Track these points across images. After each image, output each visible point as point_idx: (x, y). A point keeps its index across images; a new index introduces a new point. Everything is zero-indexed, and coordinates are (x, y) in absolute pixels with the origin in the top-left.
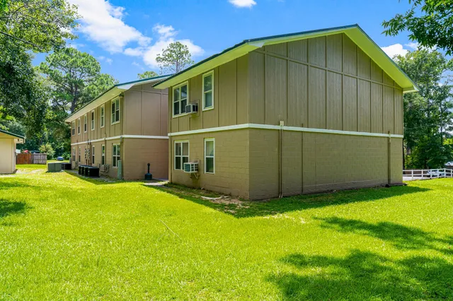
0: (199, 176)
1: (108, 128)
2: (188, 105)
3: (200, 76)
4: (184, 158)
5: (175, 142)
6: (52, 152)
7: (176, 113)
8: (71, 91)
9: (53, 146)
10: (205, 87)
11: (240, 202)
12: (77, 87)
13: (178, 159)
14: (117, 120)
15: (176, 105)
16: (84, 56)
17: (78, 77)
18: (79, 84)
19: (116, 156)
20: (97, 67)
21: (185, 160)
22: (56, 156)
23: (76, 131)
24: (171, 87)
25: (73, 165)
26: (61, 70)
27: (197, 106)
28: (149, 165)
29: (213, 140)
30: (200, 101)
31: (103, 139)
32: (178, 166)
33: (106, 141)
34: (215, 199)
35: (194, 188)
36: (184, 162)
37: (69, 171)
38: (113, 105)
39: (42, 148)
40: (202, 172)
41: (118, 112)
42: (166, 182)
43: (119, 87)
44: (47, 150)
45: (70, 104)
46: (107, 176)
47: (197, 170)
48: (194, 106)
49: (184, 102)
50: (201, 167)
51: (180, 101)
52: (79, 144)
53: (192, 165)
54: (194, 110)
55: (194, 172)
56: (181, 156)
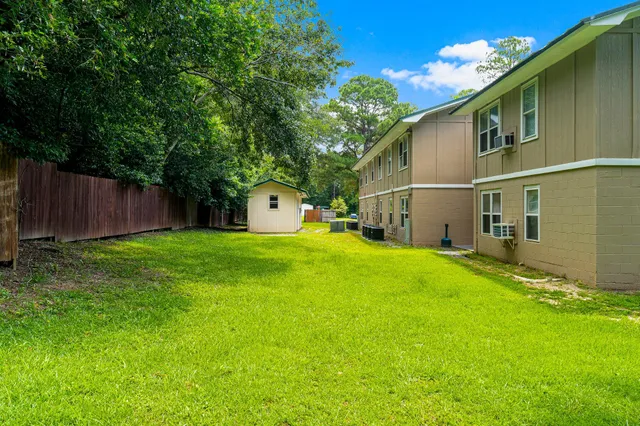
0: (516, 245)
1: (395, 176)
2: (499, 135)
3: (516, 90)
4: (494, 216)
5: (483, 193)
6: (345, 208)
7: (484, 149)
8: (362, 130)
9: (346, 201)
10: (524, 105)
11: (578, 290)
12: (369, 124)
13: (486, 218)
14: (405, 164)
15: (484, 137)
16: (377, 83)
17: (371, 111)
18: (372, 120)
19: (405, 213)
20: (393, 95)
21: (496, 219)
22: (349, 213)
23: (364, 182)
24: (477, 111)
25: (361, 225)
26: (351, 106)
27: (512, 137)
28: (447, 226)
29: (538, 188)
30: (518, 129)
31: (390, 191)
32: (486, 229)
33: (393, 193)
34: (535, 281)
35: (508, 263)
36: (494, 222)
37: (354, 232)
38: (401, 144)
39: (334, 203)
40: (520, 238)
41: (405, 153)
42: (470, 251)
43: (404, 120)
44: (340, 205)
45: (362, 147)
46: (393, 240)
47: (513, 235)
48: (507, 137)
49: (494, 132)
50: (520, 232)
51: (488, 130)
52: (366, 198)
53: (505, 227)
54: (507, 143)
55: (508, 237)
56: (491, 214)
